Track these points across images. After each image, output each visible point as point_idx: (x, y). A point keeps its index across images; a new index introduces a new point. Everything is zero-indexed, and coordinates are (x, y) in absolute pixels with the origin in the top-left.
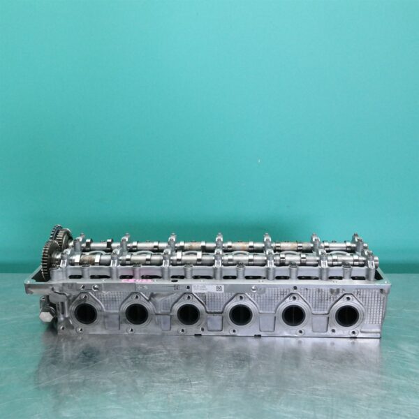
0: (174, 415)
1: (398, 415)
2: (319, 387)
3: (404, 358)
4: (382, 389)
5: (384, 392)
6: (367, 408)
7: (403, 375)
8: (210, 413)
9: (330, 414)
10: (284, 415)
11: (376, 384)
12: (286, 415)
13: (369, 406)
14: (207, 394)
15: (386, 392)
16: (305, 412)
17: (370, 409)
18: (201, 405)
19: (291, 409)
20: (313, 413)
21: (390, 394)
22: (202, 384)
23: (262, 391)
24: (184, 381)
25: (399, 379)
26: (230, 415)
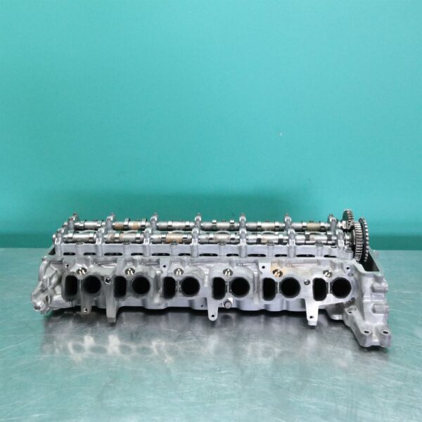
0: (208, 405)
1: (412, 407)
2: (340, 378)
3: (419, 346)
4: (398, 380)
5: (400, 383)
6: (384, 400)
7: (419, 366)
8: (240, 404)
9: (350, 406)
10: (308, 406)
11: (393, 375)
12: (310, 406)
13: (386, 397)
14: (236, 384)
15: (402, 383)
16: (327, 403)
17: (387, 401)
18: (232, 395)
19: (315, 400)
20: (334, 405)
21: (406, 385)
22: (231, 373)
23: (287, 381)
24: (215, 370)
25: (415, 369)
26: (259, 406)
